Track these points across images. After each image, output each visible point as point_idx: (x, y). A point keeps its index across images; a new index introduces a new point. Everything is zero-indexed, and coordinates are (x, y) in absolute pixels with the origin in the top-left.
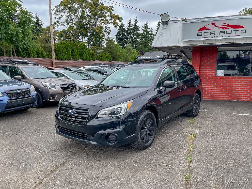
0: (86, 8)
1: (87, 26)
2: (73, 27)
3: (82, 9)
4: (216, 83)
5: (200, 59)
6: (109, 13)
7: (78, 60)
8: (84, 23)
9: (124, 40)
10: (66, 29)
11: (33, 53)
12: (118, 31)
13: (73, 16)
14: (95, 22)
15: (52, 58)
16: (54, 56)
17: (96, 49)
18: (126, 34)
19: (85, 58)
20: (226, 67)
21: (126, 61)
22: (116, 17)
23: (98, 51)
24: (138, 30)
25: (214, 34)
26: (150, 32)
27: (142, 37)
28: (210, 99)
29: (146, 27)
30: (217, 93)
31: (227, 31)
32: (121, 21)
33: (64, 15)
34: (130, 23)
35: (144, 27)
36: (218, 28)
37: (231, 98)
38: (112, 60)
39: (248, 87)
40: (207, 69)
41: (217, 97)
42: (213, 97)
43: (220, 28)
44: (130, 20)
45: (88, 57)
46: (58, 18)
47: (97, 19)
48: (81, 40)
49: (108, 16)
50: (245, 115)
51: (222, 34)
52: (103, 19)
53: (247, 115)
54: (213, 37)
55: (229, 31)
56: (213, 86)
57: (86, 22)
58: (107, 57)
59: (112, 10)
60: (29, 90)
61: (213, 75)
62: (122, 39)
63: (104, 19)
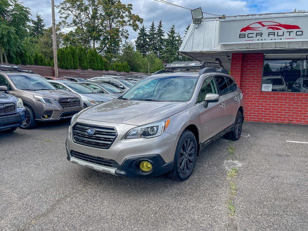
0: (99, 6)
1: (100, 28)
2: (83, 29)
3: (94, 7)
4: (261, 100)
5: (242, 69)
6: (127, 13)
7: (87, 69)
8: (96, 25)
9: (146, 47)
10: (74, 31)
11: (30, 58)
12: (139, 36)
13: (83, 16)
14: (110, 24)
15: (54, 66)
16: (56, 63)
17: (110, 56)
18: (148, 40)
19: (96, 67)
20: (271, 81)
21: (147, 72)
22: (136, 18)
23: (112, 59)
24: (163, 36)
25: (261, 35)
26: (177, 38)
27: (167, 44)
28: (253, 120)
29: (173, 32)
30: (263, 114)
31: (278, 32)
32: (141, 22)
33: (72, 14)
34: (153, 26)
35: (170, 31)
36: (266, 28)
37: (280, 120)
38: (130, 71)
39: (302, 106)
40: (250, 82)
41: (262, 119)
42: (257, 118)
43: (269, 28)
44: (153, 23)
45: (100, 65)
46: (63, 18)
47: (113, 19)
48: (92, 45)
49: (126, 16)
50: (301, 142)
51: (272, 37)
52: (119, 19)
53: (304, 142)
54: (260, 40)
55: (280, 32)
56: (258, 104)
57: (99, 23)
58: (123, 67)
59: (131, 9)
60: (15, 105)
61: (258, 90)
62: (143, 46)
63: (121, 20)
